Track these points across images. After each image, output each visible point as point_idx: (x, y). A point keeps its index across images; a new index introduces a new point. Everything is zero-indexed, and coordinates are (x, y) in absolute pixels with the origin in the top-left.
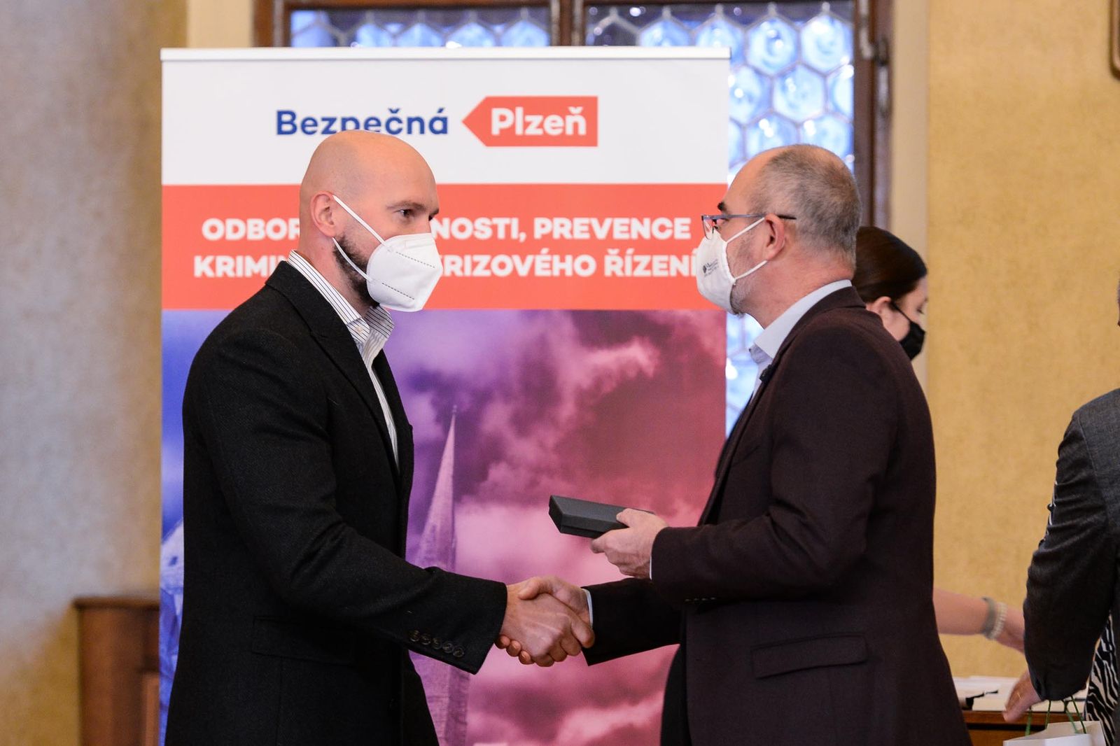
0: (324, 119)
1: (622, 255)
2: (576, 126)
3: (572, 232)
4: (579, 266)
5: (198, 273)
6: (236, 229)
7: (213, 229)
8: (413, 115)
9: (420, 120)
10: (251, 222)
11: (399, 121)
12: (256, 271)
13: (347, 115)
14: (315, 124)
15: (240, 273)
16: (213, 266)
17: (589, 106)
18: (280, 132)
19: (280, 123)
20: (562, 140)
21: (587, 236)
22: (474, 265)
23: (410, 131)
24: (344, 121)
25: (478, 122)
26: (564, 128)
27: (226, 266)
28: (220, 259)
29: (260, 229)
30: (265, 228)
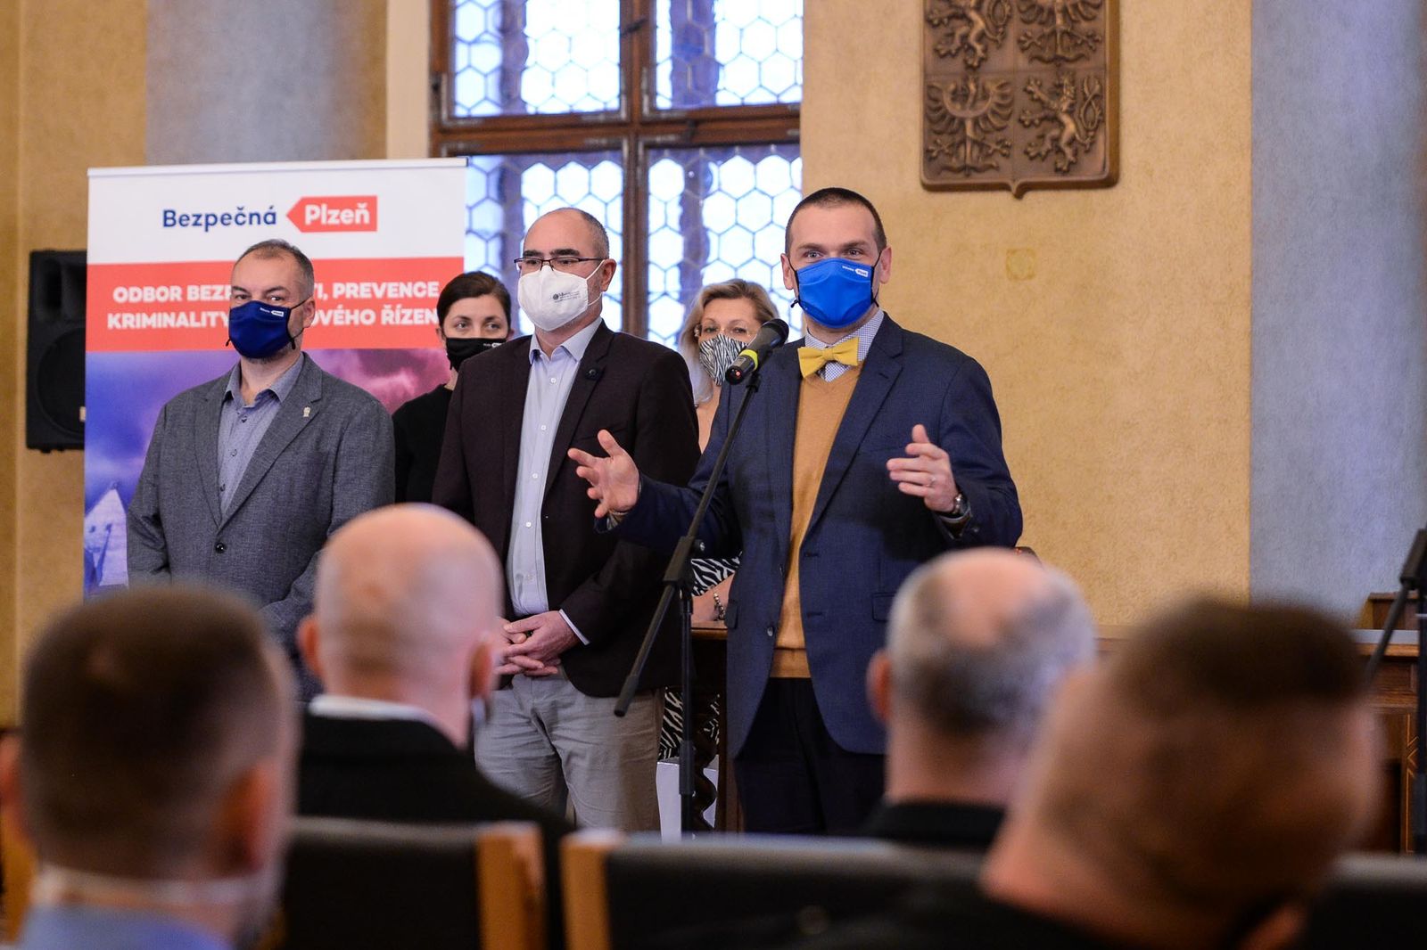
0: (194, 216)
1: (394, 309)
2: (362, 217)
3: (359, 293)
4: (364, 318)
5: (110, 326)
6: (136, 295)
7: (121, 295)
8: (253, 212)
9: (258, 215)
10: (146, 289)
11: (244, 216)
12: (149, 323)
13: (209, 212)
14: (188, 219)
15: (138, 326)
16: (120, 321)
17: (371, 202)
18: (166, 225)
19: (166, 218)
20: (353, 227)
21: (369, 296)
23: (251, 223)
24: (207, 216)
25: (296, 215)
26: (354, 218)
27: (130, 321)
28: (125, 316)
29: (152, 294)
30: (155, 293)
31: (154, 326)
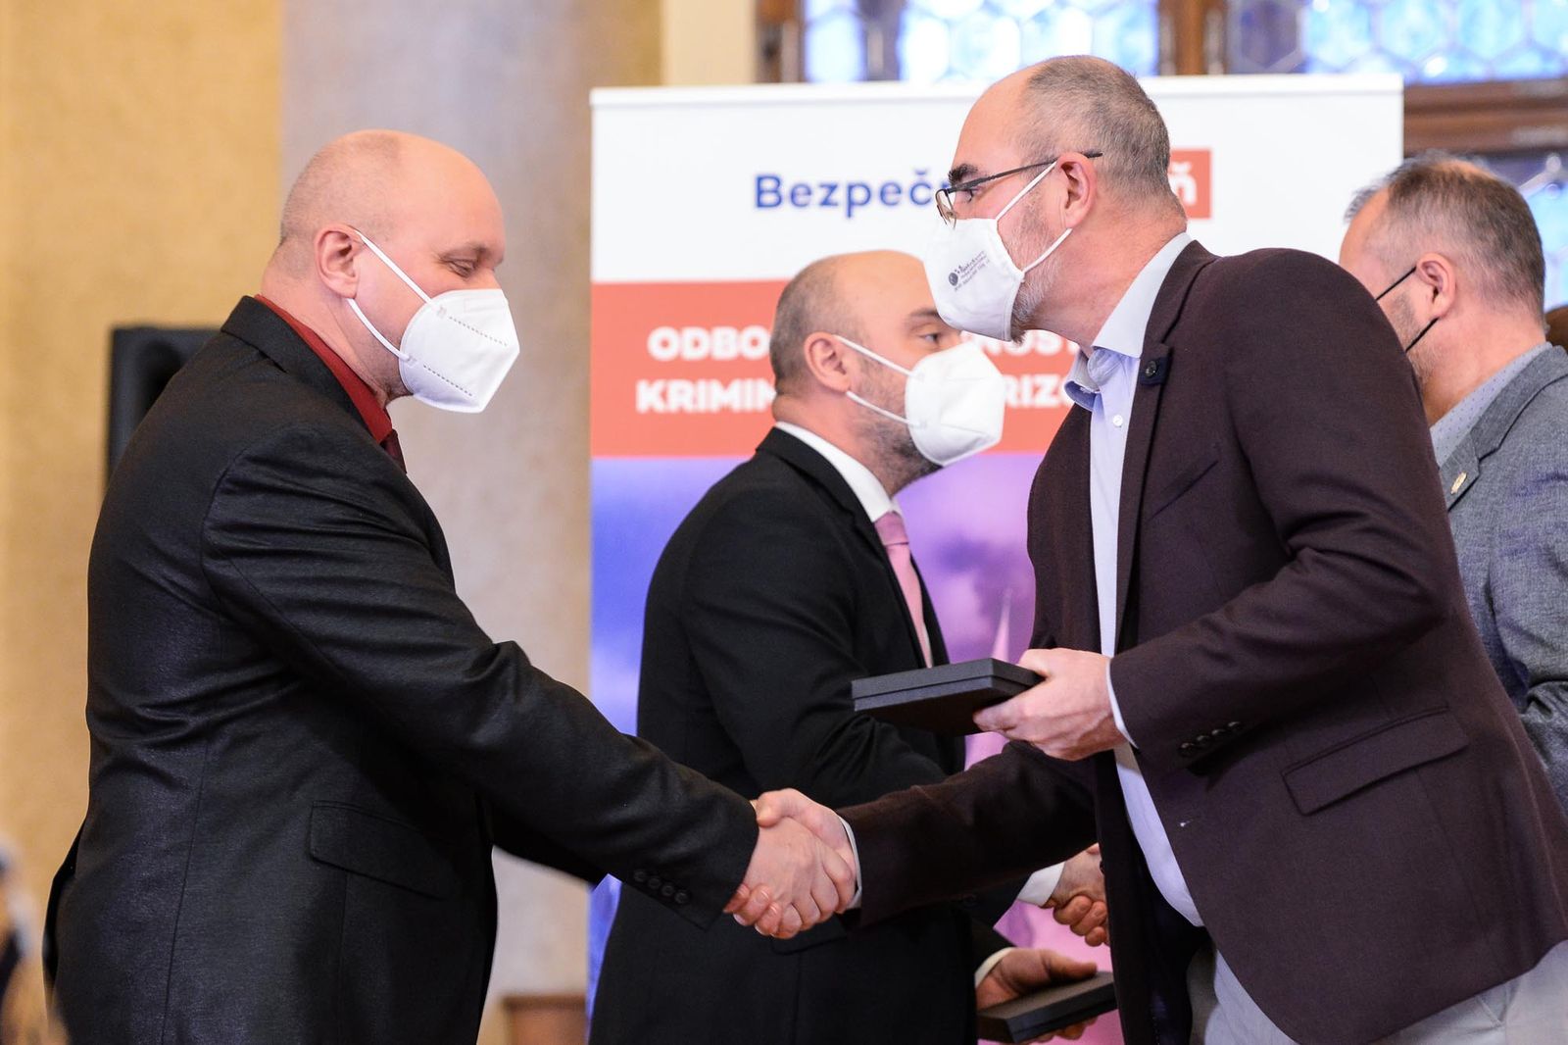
0: (822, 186)
2: (1181, 190)
5: (642, 405)
6: (696, 344)
7: (665, 344)
11: (928, 187)
13: (855, 179)
14: (809, 192)
15: (702, 406)
16: (664, 395)
17: (1201, 163)
18: (760, 204)
19: (760, 192)
22: (1036, 390)
24: (851, 188)
27: (684, 396)
28: (675, 386)
29: (731, 342)
30: (738, 341)
31: (736, 406)
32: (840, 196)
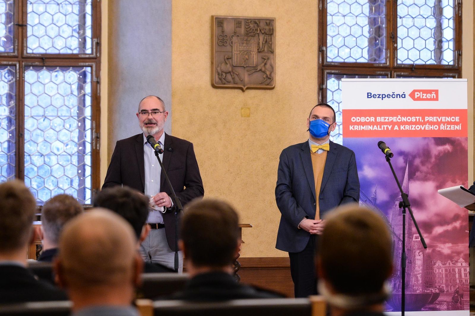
0: (378, 95)
1: (444, 125)
2: (434, 96)
3: (433, 120)
4: (435, 128)
5: (350, 129)
6: (358, 119)
7: (354, 119)
8: (398, 94)
10: (362, 118)
11: (395, 95)
12: (363, 129)
14: (376, 96)
15: (360, 129)
16: (354, 128)
17: (436, 92)
18: (368, 97)
19: (368, 95)
20: (431, 99)
21: (436, 121)
22: (412, 127)
23: (397, 97)
24: (382, 95)
25: (412, 95)
26: (431, 97)
27: (356, 128)
28: (355, 126)
29: (364, 119)
32: (381, 96)
